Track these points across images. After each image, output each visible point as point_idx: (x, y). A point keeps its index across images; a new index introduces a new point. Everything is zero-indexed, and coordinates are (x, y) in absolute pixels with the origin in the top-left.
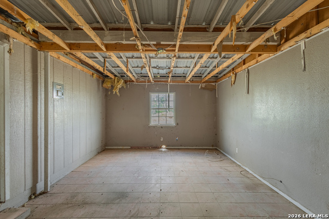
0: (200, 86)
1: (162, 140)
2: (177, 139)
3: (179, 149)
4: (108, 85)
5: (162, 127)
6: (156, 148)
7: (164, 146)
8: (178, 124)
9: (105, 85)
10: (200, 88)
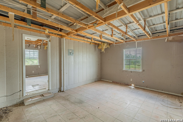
0: (166, 40)
1: (131, 80)
2: (143, 81)
3: (144, 89)
4: (100, 47)
5: (131, 72)
6: (127, 85)
7: (133, 85)
8: (144, 71)
9: (99, 48)
10: (166, 41)
